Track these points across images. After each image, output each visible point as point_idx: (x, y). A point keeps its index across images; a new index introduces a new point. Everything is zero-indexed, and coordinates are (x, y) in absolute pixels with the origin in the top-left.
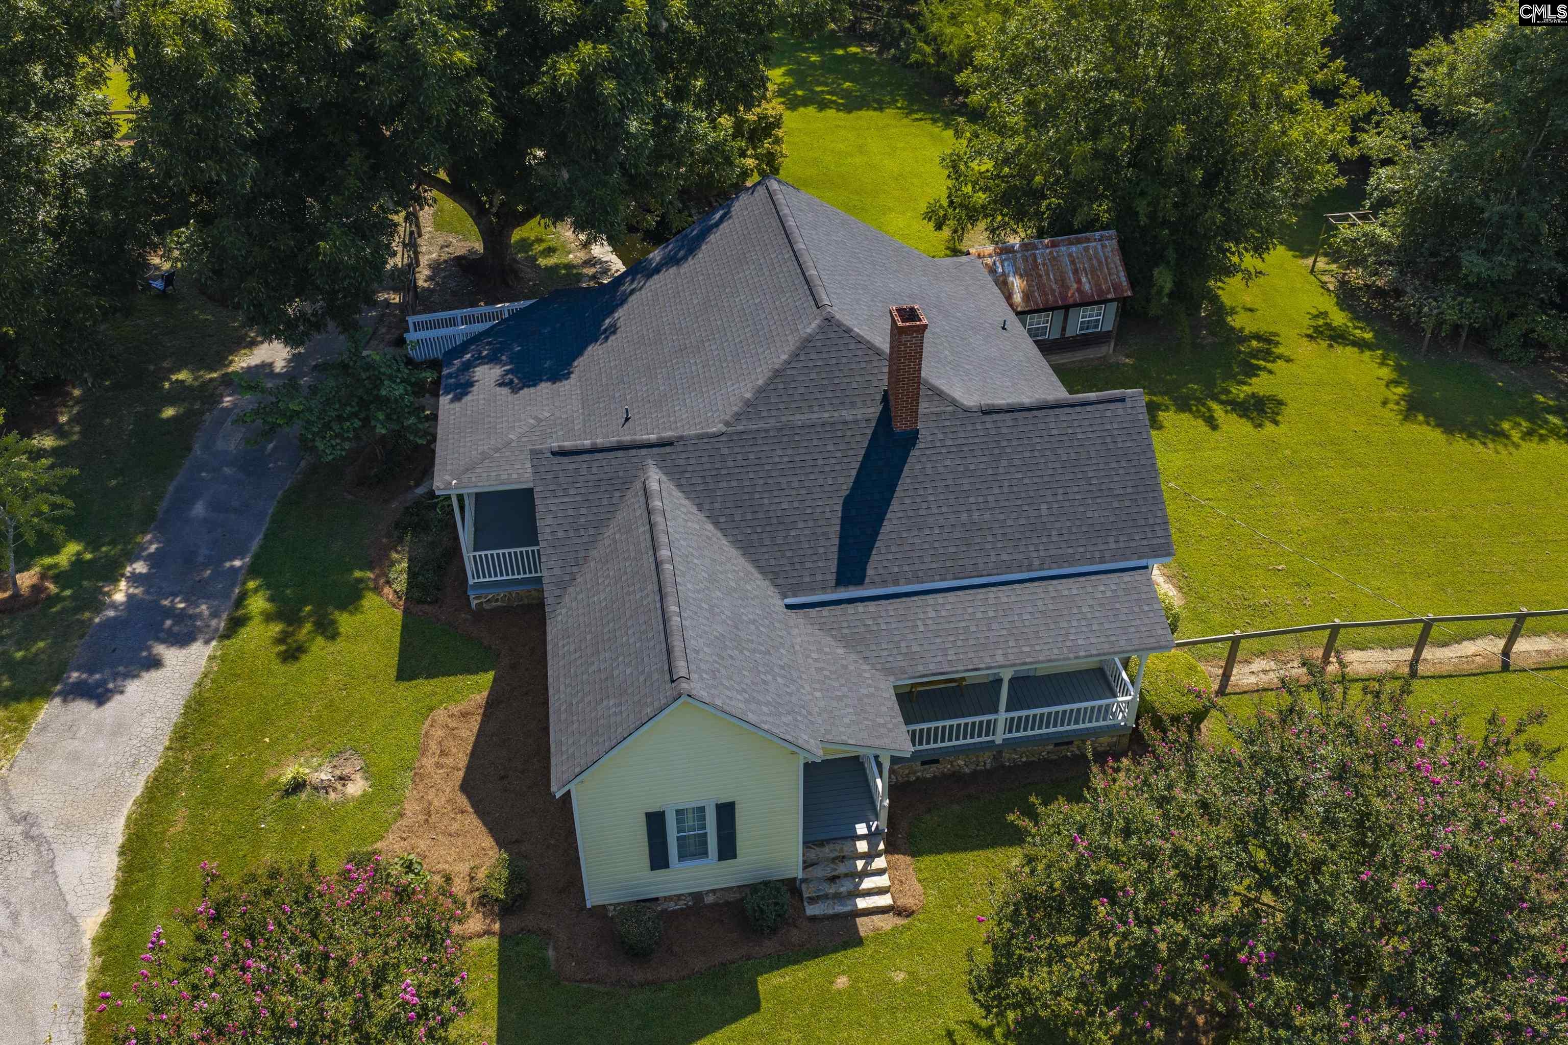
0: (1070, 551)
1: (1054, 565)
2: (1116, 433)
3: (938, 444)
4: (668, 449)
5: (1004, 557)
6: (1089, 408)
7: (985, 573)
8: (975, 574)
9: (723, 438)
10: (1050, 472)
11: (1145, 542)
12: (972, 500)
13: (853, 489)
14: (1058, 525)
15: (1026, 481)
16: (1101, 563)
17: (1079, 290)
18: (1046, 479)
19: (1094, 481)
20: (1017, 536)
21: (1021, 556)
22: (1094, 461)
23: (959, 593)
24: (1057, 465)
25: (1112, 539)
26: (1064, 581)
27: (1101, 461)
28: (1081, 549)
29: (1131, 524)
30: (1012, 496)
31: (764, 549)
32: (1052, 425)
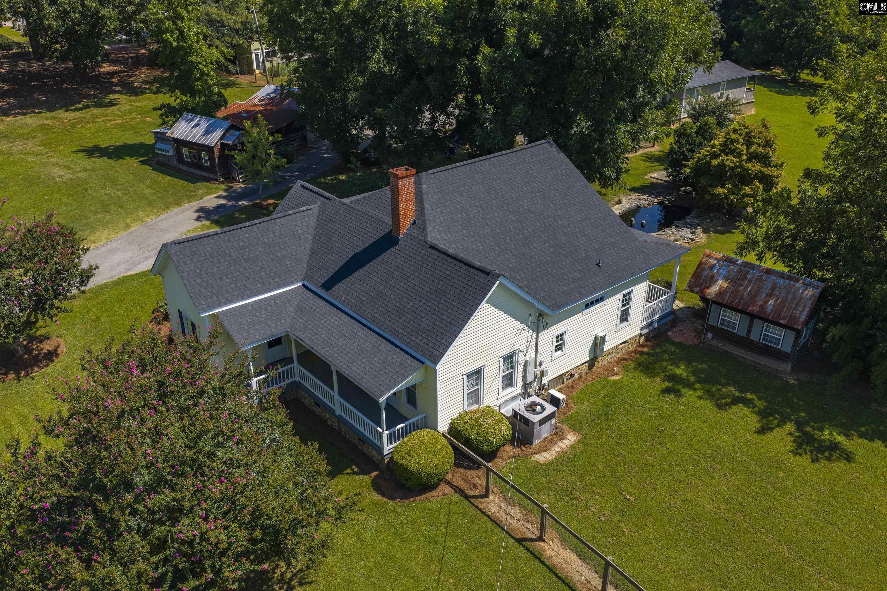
0: (401, 331)
1: (389, 333)
2: (471, 289)
3: (403, 251)
4: (328, 201)
5: (377, 315)
6: (471, 270)
7: (365, 317)
8: (361, 315)
9: (345, 207)
10: (428, 289)
11: (431, 350)
12: (391, 283)
13: (361, 252)
14: (408, 316)
15: (416, 288)
16: (406, 345)
17: (762, 307)
18: (424, 292)
19: (440, 306)
20: (390, 309)
21: (383, 319)
22: (449, 296)
23: (352, 320)
24: (434, 289)
25: (420, 338)
26: (388, 343)
27: (452, 298)
28: (405, 333)
29: (434, 336)
30: (405, 291)
31: (316, 257)
32: (449, 268)
